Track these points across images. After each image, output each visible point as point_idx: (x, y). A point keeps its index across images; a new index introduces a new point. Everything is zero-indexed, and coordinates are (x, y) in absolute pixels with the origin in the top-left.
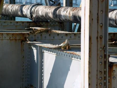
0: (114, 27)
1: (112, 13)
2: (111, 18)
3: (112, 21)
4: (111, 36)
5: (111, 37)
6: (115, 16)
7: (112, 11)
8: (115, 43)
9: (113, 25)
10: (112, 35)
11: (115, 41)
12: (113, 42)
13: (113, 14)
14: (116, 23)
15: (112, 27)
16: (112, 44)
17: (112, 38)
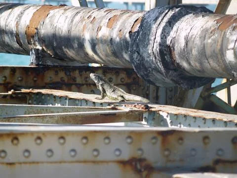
0: (14, 53)
1: (10, 14)
2: (7, 28)
3: (10, 35)
4: (5, 77)
5: (4, 79)
6: (17, 22)
7: (10, 9)
8: (14, 96)
9: (12, 48)
10: (7, 73)
11: (15, 90)
12: (10, 93)
13: (12, 15)
14: (20, 41)
15: (9, 53)
16: (5, 97)
17: (8, 80)
